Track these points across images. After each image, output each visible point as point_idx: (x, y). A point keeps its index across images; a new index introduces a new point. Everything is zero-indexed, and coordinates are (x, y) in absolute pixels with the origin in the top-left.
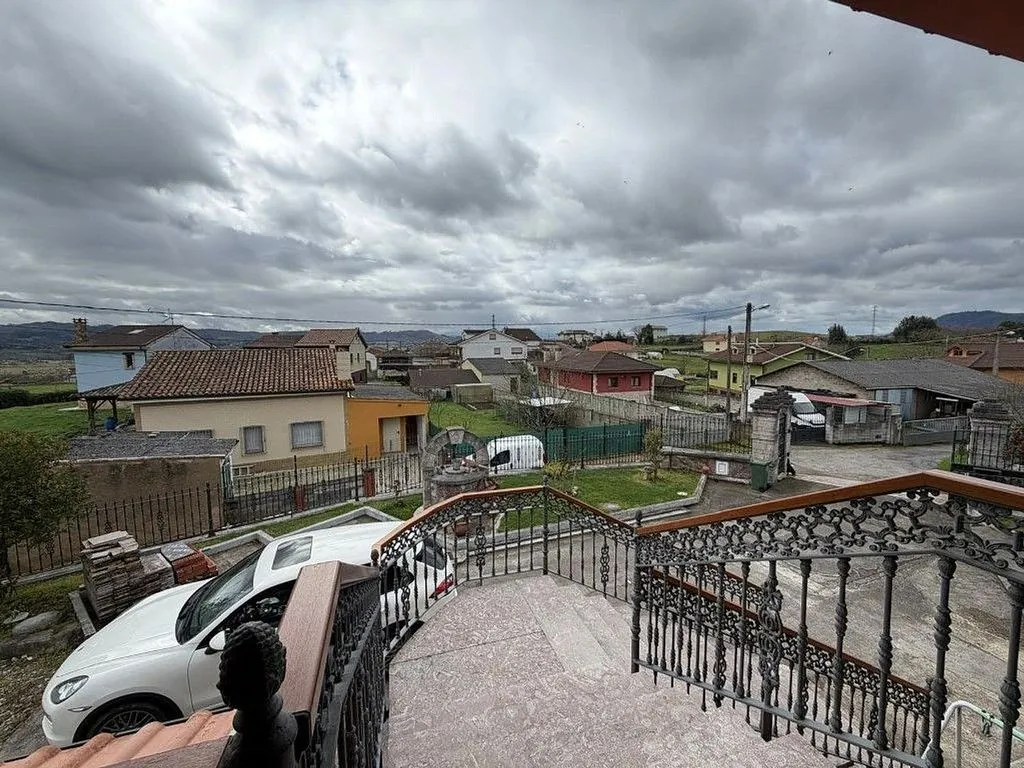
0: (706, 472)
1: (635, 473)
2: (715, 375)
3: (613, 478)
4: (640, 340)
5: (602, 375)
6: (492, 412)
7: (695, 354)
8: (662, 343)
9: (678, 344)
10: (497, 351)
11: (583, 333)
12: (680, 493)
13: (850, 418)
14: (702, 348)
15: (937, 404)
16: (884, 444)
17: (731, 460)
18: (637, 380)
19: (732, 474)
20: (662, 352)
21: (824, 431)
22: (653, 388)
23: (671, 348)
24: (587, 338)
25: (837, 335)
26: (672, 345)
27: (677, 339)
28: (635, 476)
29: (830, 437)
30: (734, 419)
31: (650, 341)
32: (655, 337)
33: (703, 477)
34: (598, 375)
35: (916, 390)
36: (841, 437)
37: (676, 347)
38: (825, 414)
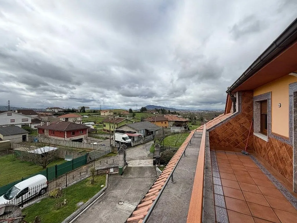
0: (108, 173)
1: (86, 181)
2: (105, 126)
3: (79, 188)
4: (81, 111)
5: (68, 132)
6: (11, 156)
7: (99, 116)
8: (88, 112)
9: (93, 113)
10: (13, 121)
11: (58, 108)
12: (101, 186)
13: (135, 139)
14: (100, 114)
15: (149, 132)
16: (141, 144)
17: (114, 168)
18: (82, 131)
19: (114, 171)
20: (88, 116)
21: (131, 144)
22: (87, 133)
23: (91, 114)
24: (60, 110)
25: (131, 111)
26: (91, 113)
27: (93, 111)
28: (86, 184)
29: (132, 145)
30: (112, 146)
31: (84, 112)
32: (86, 110)
33: (107, 175)
34: (67, 132)
35: (145, 129)
36: (134, 145)
37: (93, 114)
38: (131, 139)
